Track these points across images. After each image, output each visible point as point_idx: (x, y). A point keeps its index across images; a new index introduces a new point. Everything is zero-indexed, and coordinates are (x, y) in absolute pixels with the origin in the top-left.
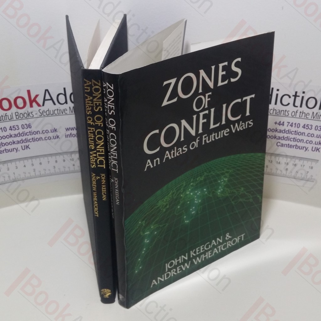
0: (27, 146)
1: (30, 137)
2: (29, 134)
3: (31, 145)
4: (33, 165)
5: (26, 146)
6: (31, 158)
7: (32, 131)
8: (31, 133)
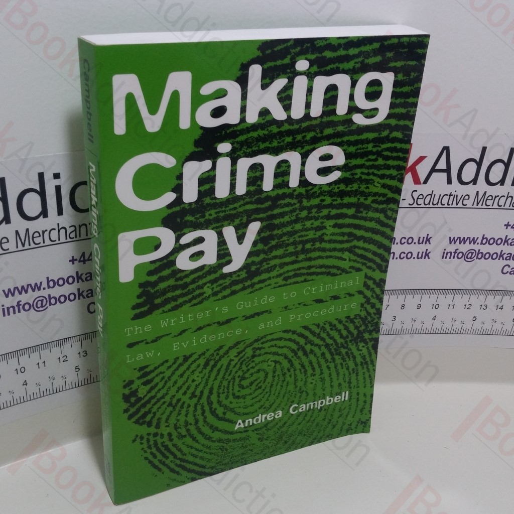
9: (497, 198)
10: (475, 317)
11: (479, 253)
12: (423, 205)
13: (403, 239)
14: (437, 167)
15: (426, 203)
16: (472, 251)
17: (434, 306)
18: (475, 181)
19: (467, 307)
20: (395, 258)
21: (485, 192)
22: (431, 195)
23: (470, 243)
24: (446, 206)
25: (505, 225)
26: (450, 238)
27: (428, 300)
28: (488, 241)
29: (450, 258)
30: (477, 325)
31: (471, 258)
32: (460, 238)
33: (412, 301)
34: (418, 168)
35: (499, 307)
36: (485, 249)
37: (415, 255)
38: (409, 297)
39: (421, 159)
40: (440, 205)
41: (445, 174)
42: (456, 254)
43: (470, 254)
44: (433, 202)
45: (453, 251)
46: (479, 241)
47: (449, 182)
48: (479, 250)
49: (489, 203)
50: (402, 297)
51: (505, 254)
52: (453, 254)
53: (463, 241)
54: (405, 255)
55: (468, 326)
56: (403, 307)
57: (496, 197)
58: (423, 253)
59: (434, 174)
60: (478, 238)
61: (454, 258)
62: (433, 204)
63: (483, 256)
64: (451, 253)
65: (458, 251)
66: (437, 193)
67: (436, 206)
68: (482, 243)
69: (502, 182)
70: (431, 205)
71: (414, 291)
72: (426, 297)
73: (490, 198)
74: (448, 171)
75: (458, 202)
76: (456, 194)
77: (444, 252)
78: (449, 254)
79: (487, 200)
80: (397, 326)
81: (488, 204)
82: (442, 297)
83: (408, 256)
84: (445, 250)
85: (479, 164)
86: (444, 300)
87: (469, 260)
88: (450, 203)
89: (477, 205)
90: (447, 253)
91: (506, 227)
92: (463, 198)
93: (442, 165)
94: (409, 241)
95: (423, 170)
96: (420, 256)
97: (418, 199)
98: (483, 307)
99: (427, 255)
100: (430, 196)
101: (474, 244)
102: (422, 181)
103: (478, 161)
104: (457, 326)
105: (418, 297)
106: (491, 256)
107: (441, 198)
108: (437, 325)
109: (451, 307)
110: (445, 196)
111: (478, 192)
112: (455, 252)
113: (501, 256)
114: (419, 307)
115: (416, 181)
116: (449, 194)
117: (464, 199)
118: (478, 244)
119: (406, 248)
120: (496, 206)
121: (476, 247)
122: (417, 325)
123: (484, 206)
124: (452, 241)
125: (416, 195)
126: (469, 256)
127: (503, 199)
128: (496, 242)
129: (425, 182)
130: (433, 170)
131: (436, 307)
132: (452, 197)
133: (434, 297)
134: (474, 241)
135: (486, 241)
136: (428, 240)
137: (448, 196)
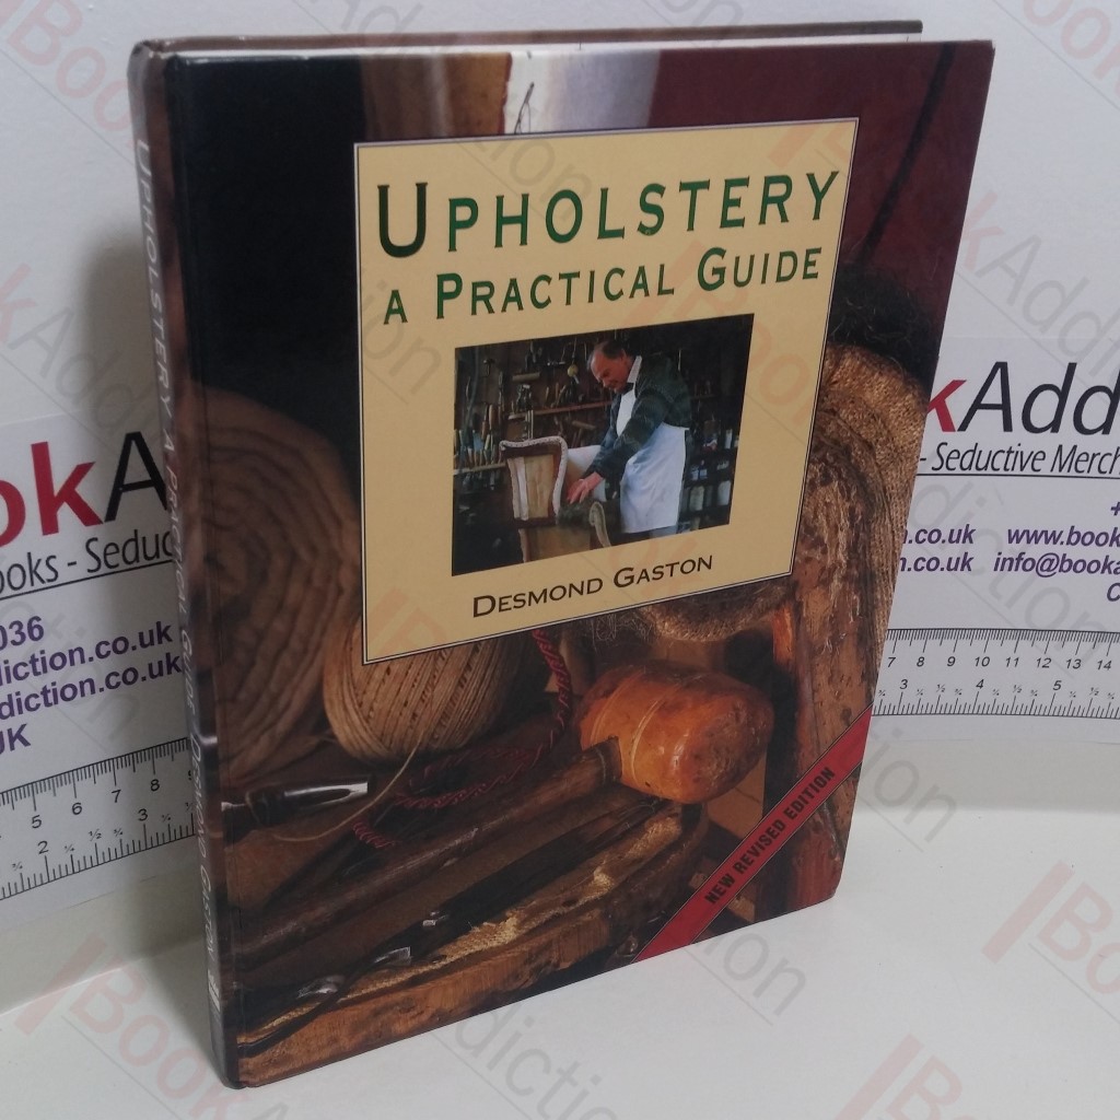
0: (14, 733)
1: (33, 685)
2: (29, 669)
3: (36, 723)
4: (36, 821)
5: (10, 731)
6: (31, 788)
7: (42, 652)
8: (38, 664)
9: (1098, 459)
10: (1057, 684)
11: (1063, 561)
12: (958, 471)
13: (922, 533)
14: (985, 401)
15: (965, 465)
16: (1052, 557)
17: (981, 661)
18: (1055, 426)
19: (1041, 665)
20: (906, 569)
21: (1075, 447)
22: (974, 451)
23: (1047, 542)
24: (1002, 471)
25: (1112, 509)
26: (1010, 531)
27: (967, 650)
28: (1081, 538)
29: (1010, 569)
30: (1062, 699)
31: (1048, 570)
32: (1028, 531)
33: (937, 650)
34: (950, 401)
35: (1103, 665)
36: (1076, 553)
37: (944, 563)
38: (933, 643)
39: (954, 385)
40: (989, 470)
41: (1000, 412)
42: (1021, 562)
43: (1048, 563)
44: (977, 464)
45: (1015, 556)
46: (1064, 538)
47: (1008, 427)
48: (1065, 555)
49: (1083, 466)
50: (918, 643)
51: (1112, 562)
52: (1015, 562)
53: (1034, 537)
54: (925, 564)
55: (1044, 700)
56: (921, 661)
57: (1094, 455)
58: (958, 559)
59: (979, 413)
60: (1062, 532)
61: (1016, 570)
62: (977, 468)
63: (1073, 566)
64: (1011, 560)
65: (1025, 557)
66: (985, 448)
67: (983, 472)
68: (1069, 542)
69: (1106, 428)
70: (973, 471)
71: (941, 633)
72: (963, 643)
73: (1084, 457)
74: (1005, 407)
75: (1024, 464)
76: (1019, 449)
77: (998, 559)
78: (1008, 562)
79: (1078, 460)
80: (910, 698)
81: (1080, 469)
82: (994, 643)
83: (932, 564)
84: (1000, 554)
85: (1063, 395)
86: (998, 650)
87: (1046, 573)
88: (1009, 466)
89: (1060, 470)
90: (1005, 560)
91: (1114, 512)
92: (1034, 457)
93: (994, 395)
94: (933, 535)
95: (958, 405)
96: (952, 566)
97: (948, 458)
98: (1073, 663)
99: (965, 563)
100: (971, 453)
101: (1055, 543)
102: (957, 426)
103: (1060, 388)
104: (1024, 699)
105: (949, 643)
106: (1087, 567)
107: (992, 457)
108: (986, 697)
109: (1012, 662)
110: (1001, 454)
111: (1060, 447)
112: (1019, 559)
113: (1107, 566)
114: (951, 662)
115: (947, 424)
116: (1007, 449)
117: (1034, 459)
118: (1062, 543)
119: (928, 550)
120: (1094, 472)
121: (1059, 549)
122: (948, 698)
123: (1073, 472)
124: (1014, 537)
125: (945, 451)
126: (1045, 567)
127: (1108, 460)
128: (1095, 539)
129: (963, 427)
130: (977, 405)
131: (984, 662)
132: (1012, 456)
133: (979, 644)
134: (1053, 538)
135: (1077, 537)
136: (968, 535)
137: (1006, 454)
